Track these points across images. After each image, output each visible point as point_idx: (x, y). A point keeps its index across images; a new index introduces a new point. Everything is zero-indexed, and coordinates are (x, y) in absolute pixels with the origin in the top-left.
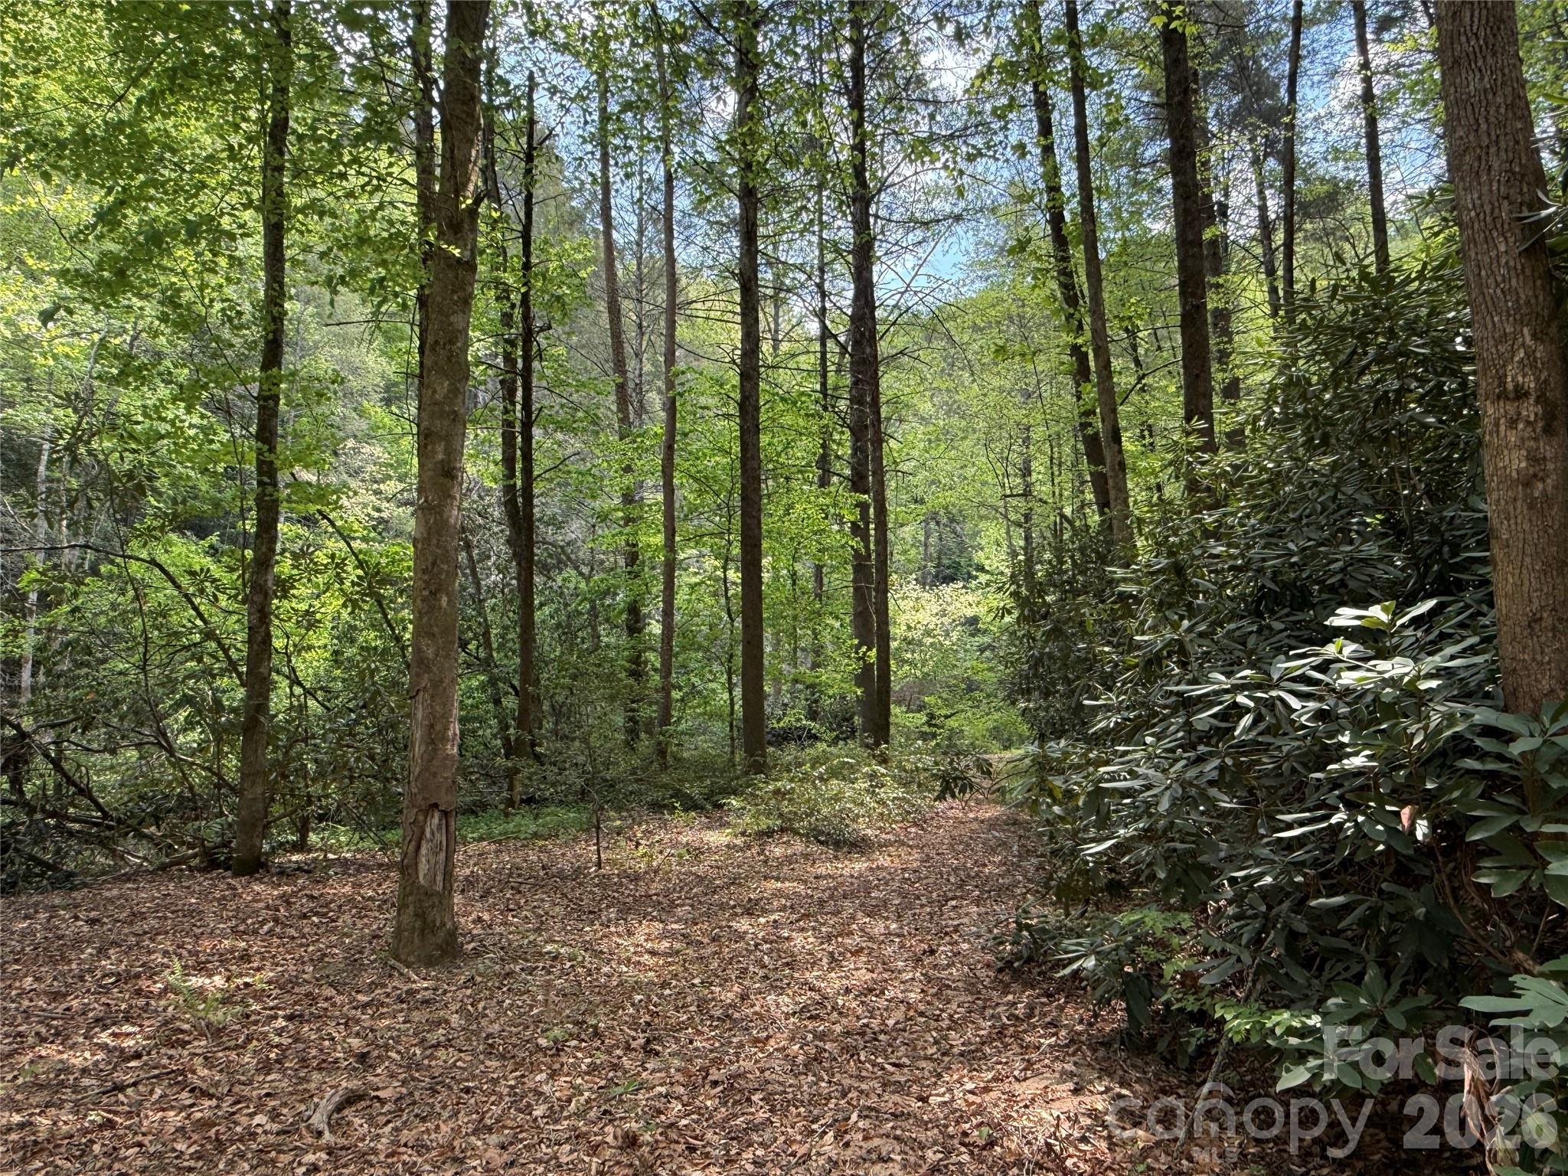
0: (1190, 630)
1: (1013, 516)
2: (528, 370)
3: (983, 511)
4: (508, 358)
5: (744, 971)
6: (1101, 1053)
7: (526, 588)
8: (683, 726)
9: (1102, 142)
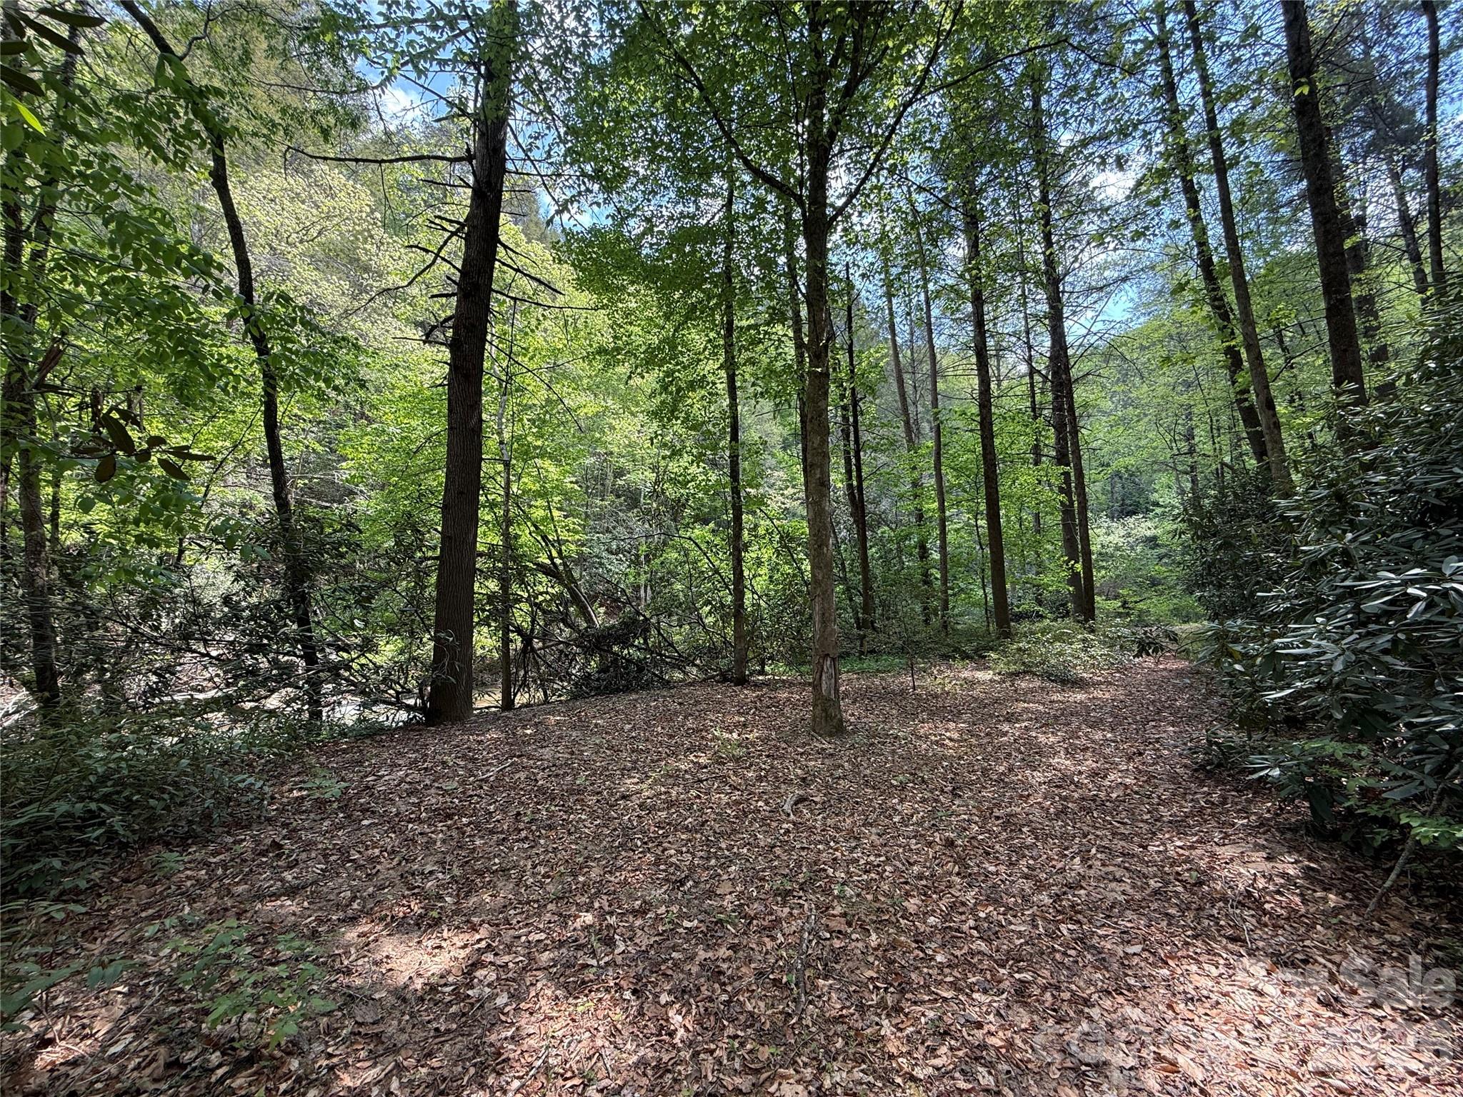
0: (1353, 540)
1: (1180, 468)
2: (856, 421)
3: (1156, 467)
4: (845, 418)
5: (1010, 754)
6: (1289, 835)
7: (863, 539)
8: (956, 611)
9: (1243, 201)
